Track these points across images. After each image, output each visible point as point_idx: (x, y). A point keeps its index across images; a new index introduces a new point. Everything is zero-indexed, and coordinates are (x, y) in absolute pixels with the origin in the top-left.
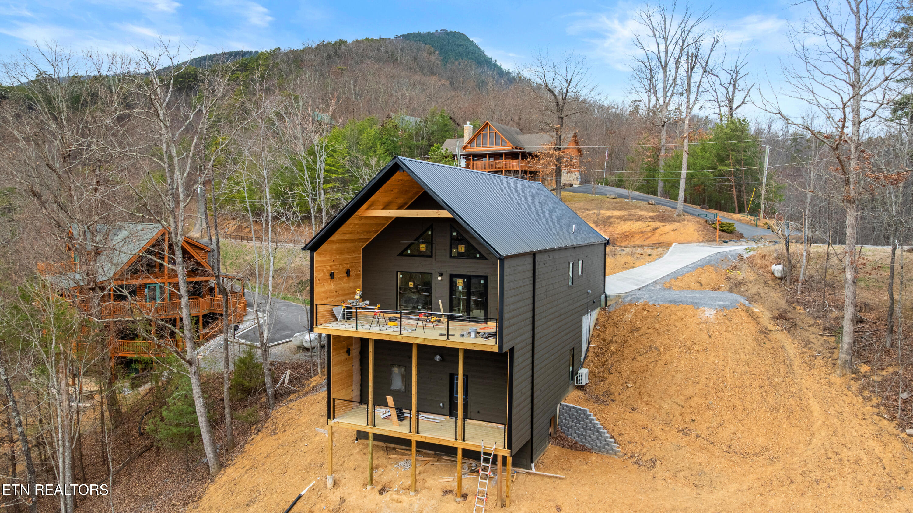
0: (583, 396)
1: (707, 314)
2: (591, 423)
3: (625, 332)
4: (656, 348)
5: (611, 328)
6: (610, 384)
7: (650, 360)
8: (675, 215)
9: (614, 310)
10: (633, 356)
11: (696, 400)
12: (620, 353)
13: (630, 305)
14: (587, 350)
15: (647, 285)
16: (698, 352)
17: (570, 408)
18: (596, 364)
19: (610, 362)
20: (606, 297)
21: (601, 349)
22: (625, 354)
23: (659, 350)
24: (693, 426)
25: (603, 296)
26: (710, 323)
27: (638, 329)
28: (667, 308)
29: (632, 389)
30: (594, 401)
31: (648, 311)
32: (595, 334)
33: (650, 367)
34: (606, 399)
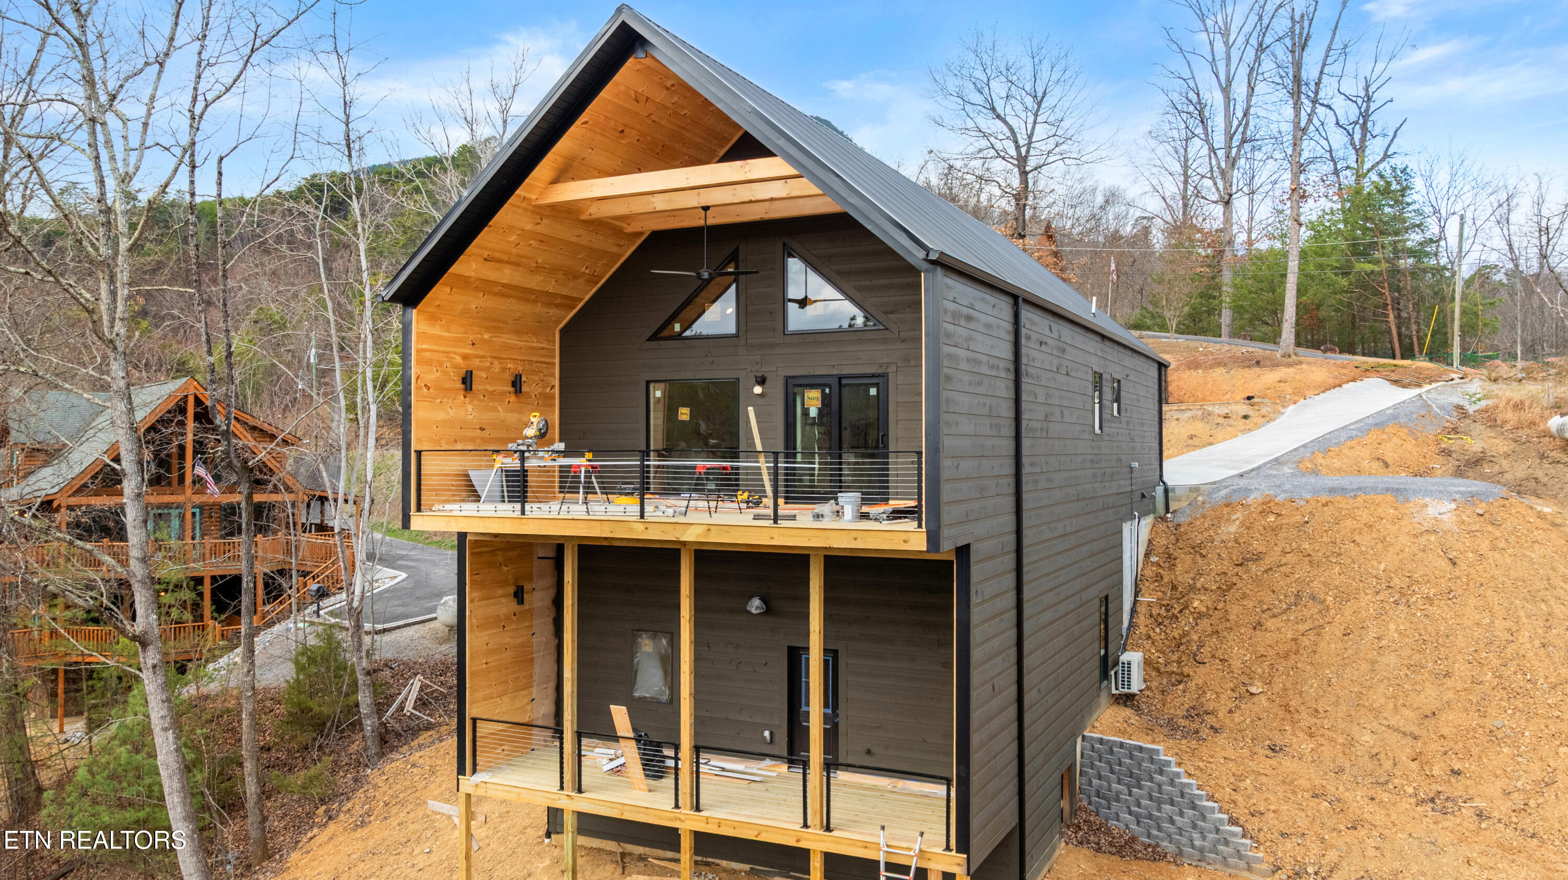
0: (1134, 719)
1: (1432, 511)
2: (1172, 783)
3: (1226, 566)
4: (1313, 598)
5: (1188, 558)
6: (1202, 690)
7: (1302, 627)
8: (1279, 355)
9: (1188, 520)
10: (1253, 619)
11: (1451, 720)
12: (1218, 614)
13: (1227, 505)
14: (1133, 611)
15: (1259, 468)
16: (1429, 600)
17: (1110, 746)
18: (1159, 644)
19: (1195, 637)
20: (1166, 491)
21: (1168, 607)
22: (1232, 617)
23: (1323, 602)
24: (1457, 788)
25: (1160, 490)
26: (1445, 532)
27: (1257, 557)
28: (1325, 505)
29: (1263, 698)
30: (1165, 730)
31: (1278, 515)
32: (1148, 573)
33: (1305, 642)
34: (1195, 726)
